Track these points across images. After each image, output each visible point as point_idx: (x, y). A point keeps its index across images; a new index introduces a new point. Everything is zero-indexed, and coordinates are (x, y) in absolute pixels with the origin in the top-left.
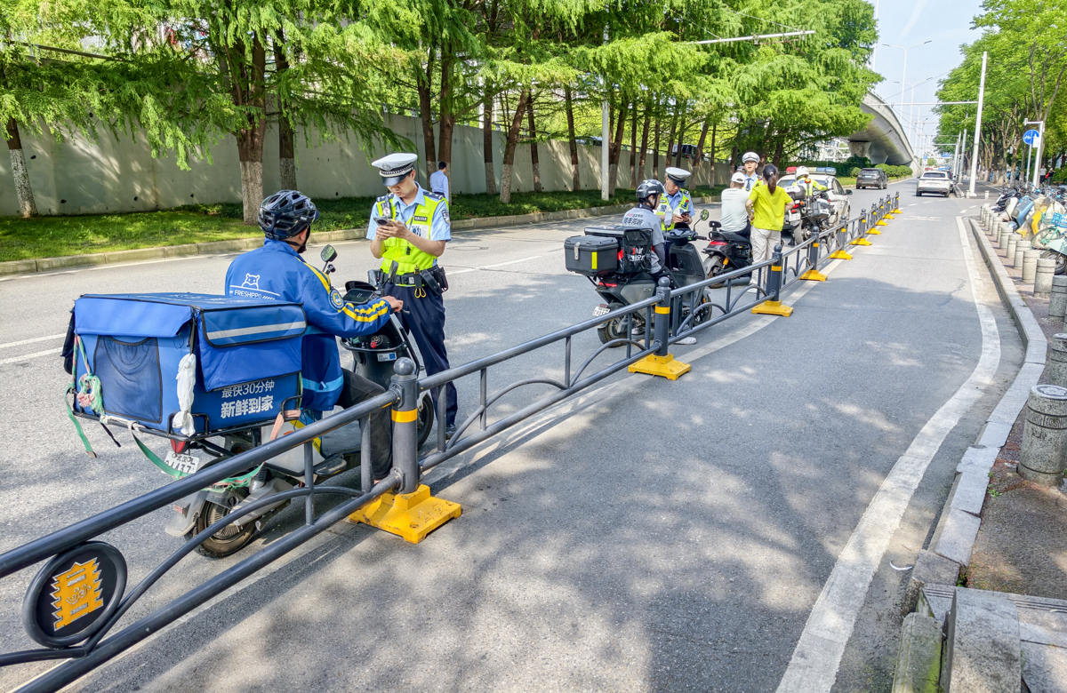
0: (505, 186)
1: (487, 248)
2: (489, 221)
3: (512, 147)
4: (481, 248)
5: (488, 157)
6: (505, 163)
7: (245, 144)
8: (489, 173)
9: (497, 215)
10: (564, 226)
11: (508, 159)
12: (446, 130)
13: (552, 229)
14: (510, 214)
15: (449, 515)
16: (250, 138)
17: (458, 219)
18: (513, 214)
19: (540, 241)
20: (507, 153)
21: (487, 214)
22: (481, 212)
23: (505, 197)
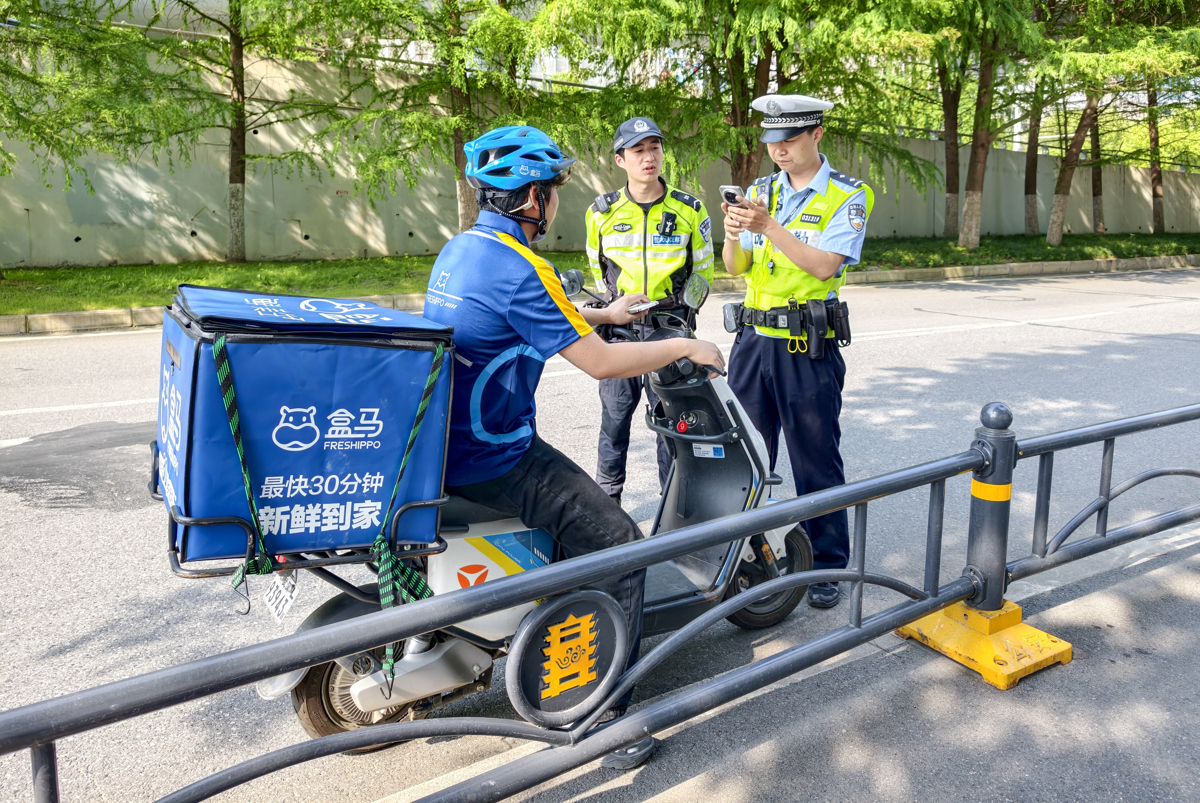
0: (1054, 222)
1: (1034, 299)
2: (1031, 266)
3: (1069, 172)
4: (1025, 299)
5: (1030, 188)
6: (1057, 193)
7: (739, 173)
8: (1031, 207)
9: (1044, 260)
10: (1147, 277)
11: (1062, 187)
12: (981, 151)
13: (1130, 280)
14: (1062, 260)
15: (1055, 657)
16: (745, 166)
17: (988, 263)
18: (1066, 260)
19: (1112, 293)
20: (1061, 180)
21: (1029, 259)
22: (1021, 256)
23: (1053, 237)
